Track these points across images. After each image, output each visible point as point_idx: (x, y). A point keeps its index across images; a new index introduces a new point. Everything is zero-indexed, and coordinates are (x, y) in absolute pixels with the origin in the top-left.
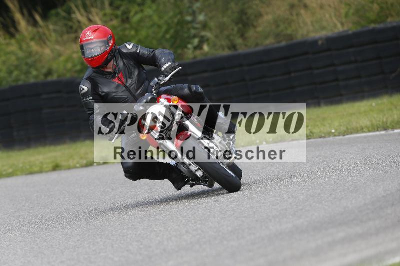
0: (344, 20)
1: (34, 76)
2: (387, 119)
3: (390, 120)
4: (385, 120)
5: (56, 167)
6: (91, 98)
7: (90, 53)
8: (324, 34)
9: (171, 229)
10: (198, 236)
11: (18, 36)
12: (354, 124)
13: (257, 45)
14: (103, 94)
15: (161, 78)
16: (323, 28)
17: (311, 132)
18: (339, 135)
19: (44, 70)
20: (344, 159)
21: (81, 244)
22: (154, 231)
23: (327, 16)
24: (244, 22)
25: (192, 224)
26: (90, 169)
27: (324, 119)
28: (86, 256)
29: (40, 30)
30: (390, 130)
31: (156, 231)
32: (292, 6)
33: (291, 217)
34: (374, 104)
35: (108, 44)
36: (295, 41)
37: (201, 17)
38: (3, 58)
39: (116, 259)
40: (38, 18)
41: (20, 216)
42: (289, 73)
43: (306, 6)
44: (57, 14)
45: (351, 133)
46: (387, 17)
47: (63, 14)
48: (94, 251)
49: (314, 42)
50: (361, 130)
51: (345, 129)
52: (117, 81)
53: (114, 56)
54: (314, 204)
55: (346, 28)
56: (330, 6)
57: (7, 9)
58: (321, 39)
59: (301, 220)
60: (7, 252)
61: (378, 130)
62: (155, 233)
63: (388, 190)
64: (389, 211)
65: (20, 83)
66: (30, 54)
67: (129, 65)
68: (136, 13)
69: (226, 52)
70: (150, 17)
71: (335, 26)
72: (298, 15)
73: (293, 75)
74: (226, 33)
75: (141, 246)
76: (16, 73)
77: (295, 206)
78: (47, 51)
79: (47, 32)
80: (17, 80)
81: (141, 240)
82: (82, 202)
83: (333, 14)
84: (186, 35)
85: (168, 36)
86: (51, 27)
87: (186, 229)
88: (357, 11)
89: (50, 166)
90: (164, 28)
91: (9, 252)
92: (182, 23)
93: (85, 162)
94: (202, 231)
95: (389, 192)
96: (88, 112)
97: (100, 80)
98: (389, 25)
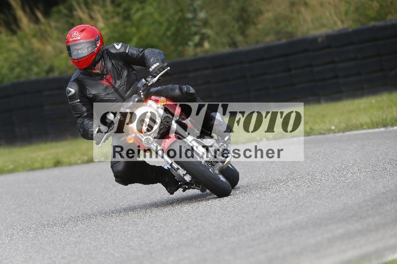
0: (344, 18)
1: (36, 73)
2: (387, 116)
3: (389, 117)
4: (384, 117)
5: (57, 164)
6: (79, 100)
7: (76, 55)
8: (323, 31)
9: (172, 225)
10: (199, 232)
11: (20, 33)
12: (354, 122)
13: (257, 42)
14: (91, 96)
15: (149, 79)
16: (323, 26)
17: (311, 129)
18: (339, 132)
19: (46, 67)
20: (344, 156)
21: (82, 240)
22: (155, 227)
23: (328, 14)
24: (245, 19)
25: (193, 220)
26: (91, 166)
27: (324, 116)
28: (87, 252)
29: (42, 27)
30: (389, 126)
31: (157, 227)
32: (293, 4)
33: (291, 213)
34: (373, 101)
35: (96, 45)
36: (295, 38)
37: (202, 15)
38: (5, 55)
39: (117, 255)
40: (39, 15)
41: (21, 212)
42: (289, 70)
43: (306, 4)
44: (59, 12)
45: (351, 130)
46: (387, 15)
47: (65, 11)
48: (95, 246)
49: (314, 40)
50: (361, 127)
51: (345, 126)
52: (105, 83)
53: (102, 57)
54: (314, 200)
55: (346, 25)
56: (330, 3)
57: (9, 7)
58: (321, 36)
59: (301, 217)
60: (9, 247)
61: (377, 127)
62: (155, 229)
63: (388, 187)
64: (388, 208)
65: (22, 80)
66: (32, 51)
67: (118, 66)
68: (138, 10)
69: (227, 50)
70: (151, 14)
71: (335, 23)
72: (299, 12)
73: (293, 72)
74: (227, 30)
75: (142, 242)
76: (18, 70)
77: (295, 203)
78: (49, 48)
79: (48, 29)
80: (19, 76)
81: (142, 236)
82: (84, 198)
83: (333, 12)
84: (186, 33)
85: (169, 33)
86: (53, 24)
87: (186, 225)
88: (357, 9)
89: (52, 162)
90: (165, 25)
91: (11, 248)
92: (183, 20)
93: (86, 158)
94: (203, 227)
95: (388, 189)
96: (75, 116)
97: (88, 81)
98: (389, 23)
